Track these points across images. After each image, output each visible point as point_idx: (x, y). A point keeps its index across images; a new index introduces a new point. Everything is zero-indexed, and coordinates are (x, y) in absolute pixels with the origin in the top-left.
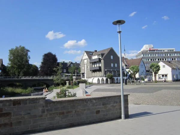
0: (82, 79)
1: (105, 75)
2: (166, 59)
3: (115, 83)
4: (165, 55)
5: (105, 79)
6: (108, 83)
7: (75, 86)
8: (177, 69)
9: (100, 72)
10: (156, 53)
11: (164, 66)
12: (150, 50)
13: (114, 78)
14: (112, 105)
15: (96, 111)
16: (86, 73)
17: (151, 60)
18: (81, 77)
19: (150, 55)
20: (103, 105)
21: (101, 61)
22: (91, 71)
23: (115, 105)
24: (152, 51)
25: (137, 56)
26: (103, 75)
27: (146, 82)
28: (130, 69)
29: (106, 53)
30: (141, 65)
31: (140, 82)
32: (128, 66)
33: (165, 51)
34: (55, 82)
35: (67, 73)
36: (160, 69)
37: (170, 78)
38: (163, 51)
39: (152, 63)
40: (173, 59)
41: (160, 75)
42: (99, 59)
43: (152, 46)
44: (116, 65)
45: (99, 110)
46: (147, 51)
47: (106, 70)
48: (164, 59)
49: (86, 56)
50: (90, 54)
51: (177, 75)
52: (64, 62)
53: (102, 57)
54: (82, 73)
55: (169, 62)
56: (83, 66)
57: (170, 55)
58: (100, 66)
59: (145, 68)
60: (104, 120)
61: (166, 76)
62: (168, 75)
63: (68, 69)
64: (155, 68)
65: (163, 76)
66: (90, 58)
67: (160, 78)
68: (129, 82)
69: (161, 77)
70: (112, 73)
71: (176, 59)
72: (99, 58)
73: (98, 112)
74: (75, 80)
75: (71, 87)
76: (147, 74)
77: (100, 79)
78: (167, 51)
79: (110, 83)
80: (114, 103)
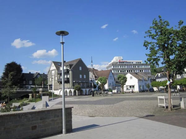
0: (49, 91)
1: (73, 87)
2: (134, 71)
3: (83, 95)
4: (134, 67)
5: (73, 90)
6: (76, 95)
7: (39, 99)
8: (143, 80)
9: (68, 84)
10: (125, 65)
11: (131, 78)
12: (120, 62)
13: (83, 89)
14: (52, 120)
15: (32, 127)
16: (53, 84)
17: (121, 71)
18: (48, 89)
19: (119, 66)
20: (41, 119)
21: (69, 73)
22: (58, 82)
23: (56, 119)
24: (121, 63)
25: (107, 68)
26: (71, 87)
27: (115, 93)
28: (98, 80)
29: (75, 63)
30: (110, 76)
31: (106, 93)
32: (98, 77)
33: (134, 63)
34: (2, 95)
35: (33, 85)
36: (127, 80)
37: (136, 89)
38: (131, 63)
39: (120, 75)
40: (140, 71)
41: (128, 86)
42: (67, 70)
43: (122, 58)
44: (85, 77)
45: (36, 125)
46: (117, 63)
47: (74, 81)
48: (133, 71)
49: (53, 67)
50: (58, 65)
51: (143, 86)
52: (30, 73)
53: (70, 68)
54: (50, 85)
55: (136, 74)
56: (51, 77)
57: (138, 67)
58: (68, 77)
59: (115, 79)
60: (42, 136)
61: (133, 86)
62: (135, 86)
63: (34, 81)
64: (122, 79)
65: (130, 87)
66: (58, 68)
67: (127, 89)
68: (97, 93)
69: (129, 88)
70: (80, 85)
71: (143, 71)
72: (67, 68)
73: (34, 128)
74: (41, 92)
75: (34, 100)
76: (116, 85)
77: (68, 91)
78: (135, 63)
79: (78, 95)
80: (55, 117)
